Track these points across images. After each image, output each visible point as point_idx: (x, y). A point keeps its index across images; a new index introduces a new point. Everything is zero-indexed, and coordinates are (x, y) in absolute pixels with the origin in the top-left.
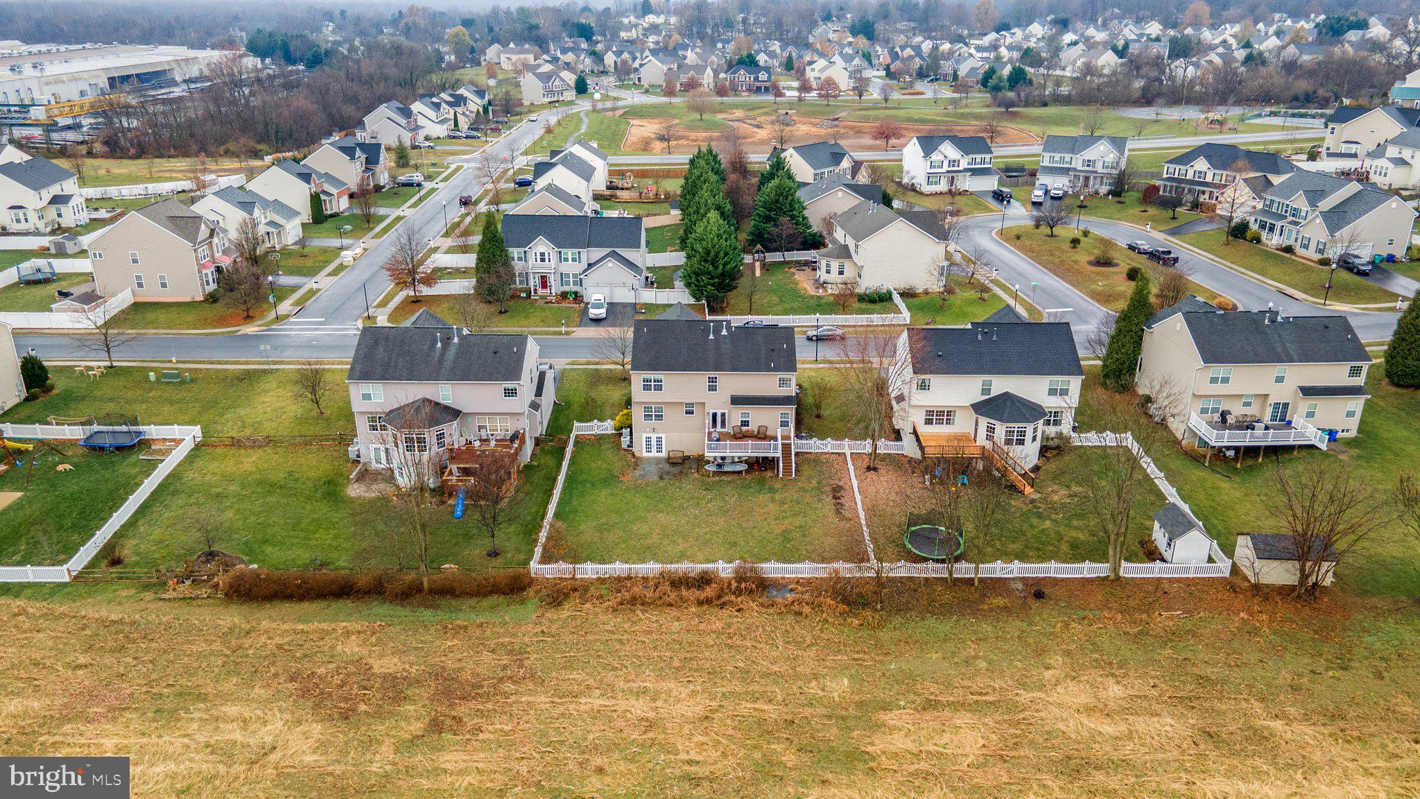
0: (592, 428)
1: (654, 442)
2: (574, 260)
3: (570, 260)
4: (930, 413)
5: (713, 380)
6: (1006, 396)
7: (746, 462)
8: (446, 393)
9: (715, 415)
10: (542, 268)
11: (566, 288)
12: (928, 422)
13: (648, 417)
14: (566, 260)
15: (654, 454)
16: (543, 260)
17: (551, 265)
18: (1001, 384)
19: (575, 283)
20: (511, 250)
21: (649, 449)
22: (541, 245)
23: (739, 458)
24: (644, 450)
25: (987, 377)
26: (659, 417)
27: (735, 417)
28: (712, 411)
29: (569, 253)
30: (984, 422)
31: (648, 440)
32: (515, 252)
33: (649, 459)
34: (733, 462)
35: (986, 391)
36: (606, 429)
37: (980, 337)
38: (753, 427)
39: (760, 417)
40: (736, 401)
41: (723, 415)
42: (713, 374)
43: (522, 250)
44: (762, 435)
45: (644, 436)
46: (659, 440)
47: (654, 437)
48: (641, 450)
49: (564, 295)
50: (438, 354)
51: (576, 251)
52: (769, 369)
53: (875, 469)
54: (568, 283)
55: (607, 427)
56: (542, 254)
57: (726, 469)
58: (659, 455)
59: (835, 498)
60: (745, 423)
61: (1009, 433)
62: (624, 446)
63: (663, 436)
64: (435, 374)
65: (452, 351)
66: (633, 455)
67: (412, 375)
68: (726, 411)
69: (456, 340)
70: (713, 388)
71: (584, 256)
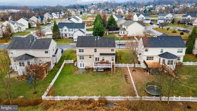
1: (82, 65)
4: (148, 57)
5: (96, 49)
6: (167, 53)
8: (31, 52)
11: (70, 37)
12: (147, 59)
14: (70, 31)
15: (82, 67)
16: (66, 31)
18: (165, 50)
20: (59, 29)
22: (65, 28)
23: (102, 68)
25: (162, 48)
26: (83, 59)
27: (101, 58)
28: (95, 57)
29: (71, 29)
30: (162, 59)
31: (81, 64)
32: (60, 29)
33: (81, 69)
34: (100, 69)
35: (162, 52)
37: (159, 39)
38: (105, 61)
40: (101, 54)
41: (98, 58)
42: (95, 48)
43: (61, 29)
44: (107, 63)
46: (83, 64)
48: (79, 66)
50: (30, 43)
52: (109, 47)
53: (135, 71)
55: (72, 61)
56: (65, 30)
57: (99, 71)
58: (83, 68)
59: (125, 78)
60: (103, 60)
61: (169, 61)
62: (75, 65)
64: (28, 48)
65: (34, 42)
66: (77, 68)
67: (23, 48)
70: (95, 51)
71: (74, 30)
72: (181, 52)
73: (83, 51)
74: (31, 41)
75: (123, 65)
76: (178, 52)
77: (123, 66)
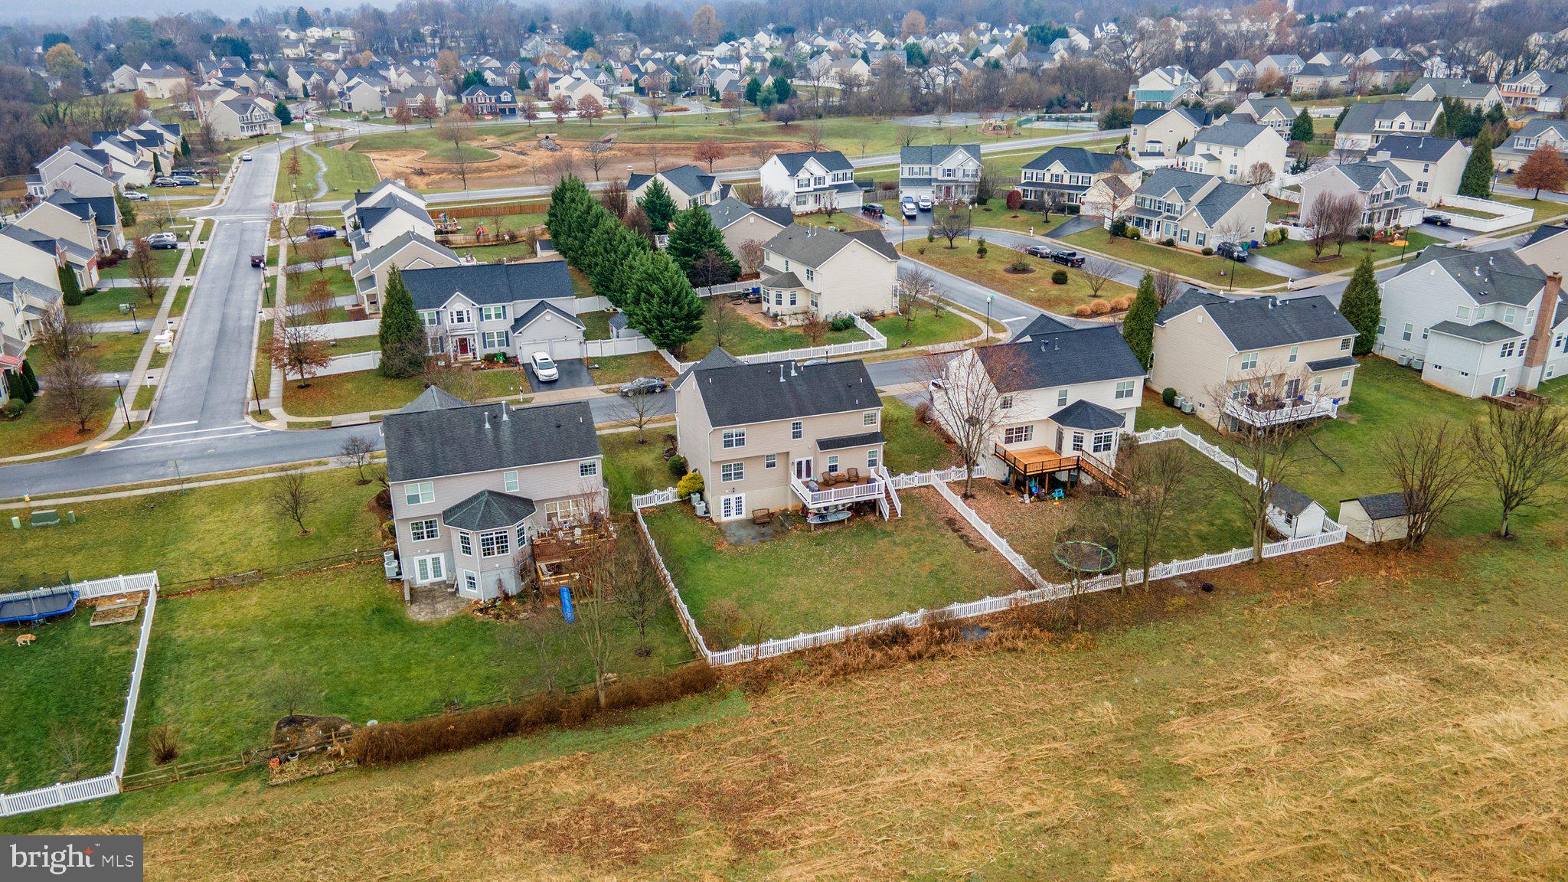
0: (652, 500)
1: (733, 504)
2: (498, 316)
3: (493, 316)
4: (1009, 431)
5: (796, 426)
6: (1081, 404)
7: (849, 509)
8: (512, 481)
9: (800, 463)
10: (462, 330)
11: (490, 351)
12: (1009, 440)
13: (724, 477)
14: (489, 317)
15: (734, 517)
16: (461, 320)
17: (472, 327)
18: (1076, 393)
19: (500, 343)
20: (420, 312)
21: (728, 513)
22: (458, 303)
23: (843, 505)
24: (723, 513)
25: (1063, 388)
26: (739, 475)
27: (822, 463)
28: (797, 460)
29: (492, 309)
30: (1069, 433)
31: (727, 502)
32: (425, 314)
33: (730, 523)
34: (838, 511)
35: (1062, 402)
36: (667, 498)
37: (1043, 348)
38: (842, 471)
39: (849, 460)
40: (825, 445)
41: (808, 462)
42: (797, 420)
43: (434, 310)
44: (853, 479)
45: (723, 498)
46: (739, 500)
47: (733, 498)
48: (719, 516)
49: (490, 359)
50: (490, 436)
51: (500, 305)
52: (854, 407)
53: (972, 496)
54: (492, 345)
55: (668, 495)
56: (460, 313)
57: (831, 519)
58: (740, 517)
59: (955, 531)
60: (833, 468)
61: (1098, 440)
62: (700, 512)
63: (743, 495)
64: (497, 461)
65: (506, 434)
66: (711, 520)
67: (469, 466)
68: (811, 458)
69: (505, 417)
70: (797, 435)
71: (510, 311)
72: (1130, 394)
73: (741, 442)
74: (487, 426)
75: (912, 480)
76: (1119, 395)
77: (916, 483)
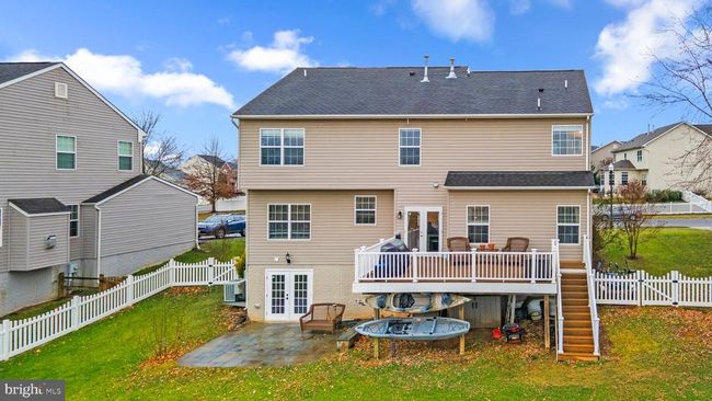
1: (290, 289)
5: (410, 138)
9: (414, 217)
13: (277, 230)
15: (290, 316)
21: (278, 307)
24: (269, 305)
26: (302, 230)
28: (407, 209)
31: (278, 281)
39: (509, 217)
40: (460, 178)
41: (433, 216)
45: (270, 273)
46: (301, 281)
47: (290, 275)
48: (259, 306)
52: (531, 111)
55: (231, 272)
63: (309, 273)
66: (245, 314)
68: (439, 209)
70: (410, 157)
73: (295, 157)
